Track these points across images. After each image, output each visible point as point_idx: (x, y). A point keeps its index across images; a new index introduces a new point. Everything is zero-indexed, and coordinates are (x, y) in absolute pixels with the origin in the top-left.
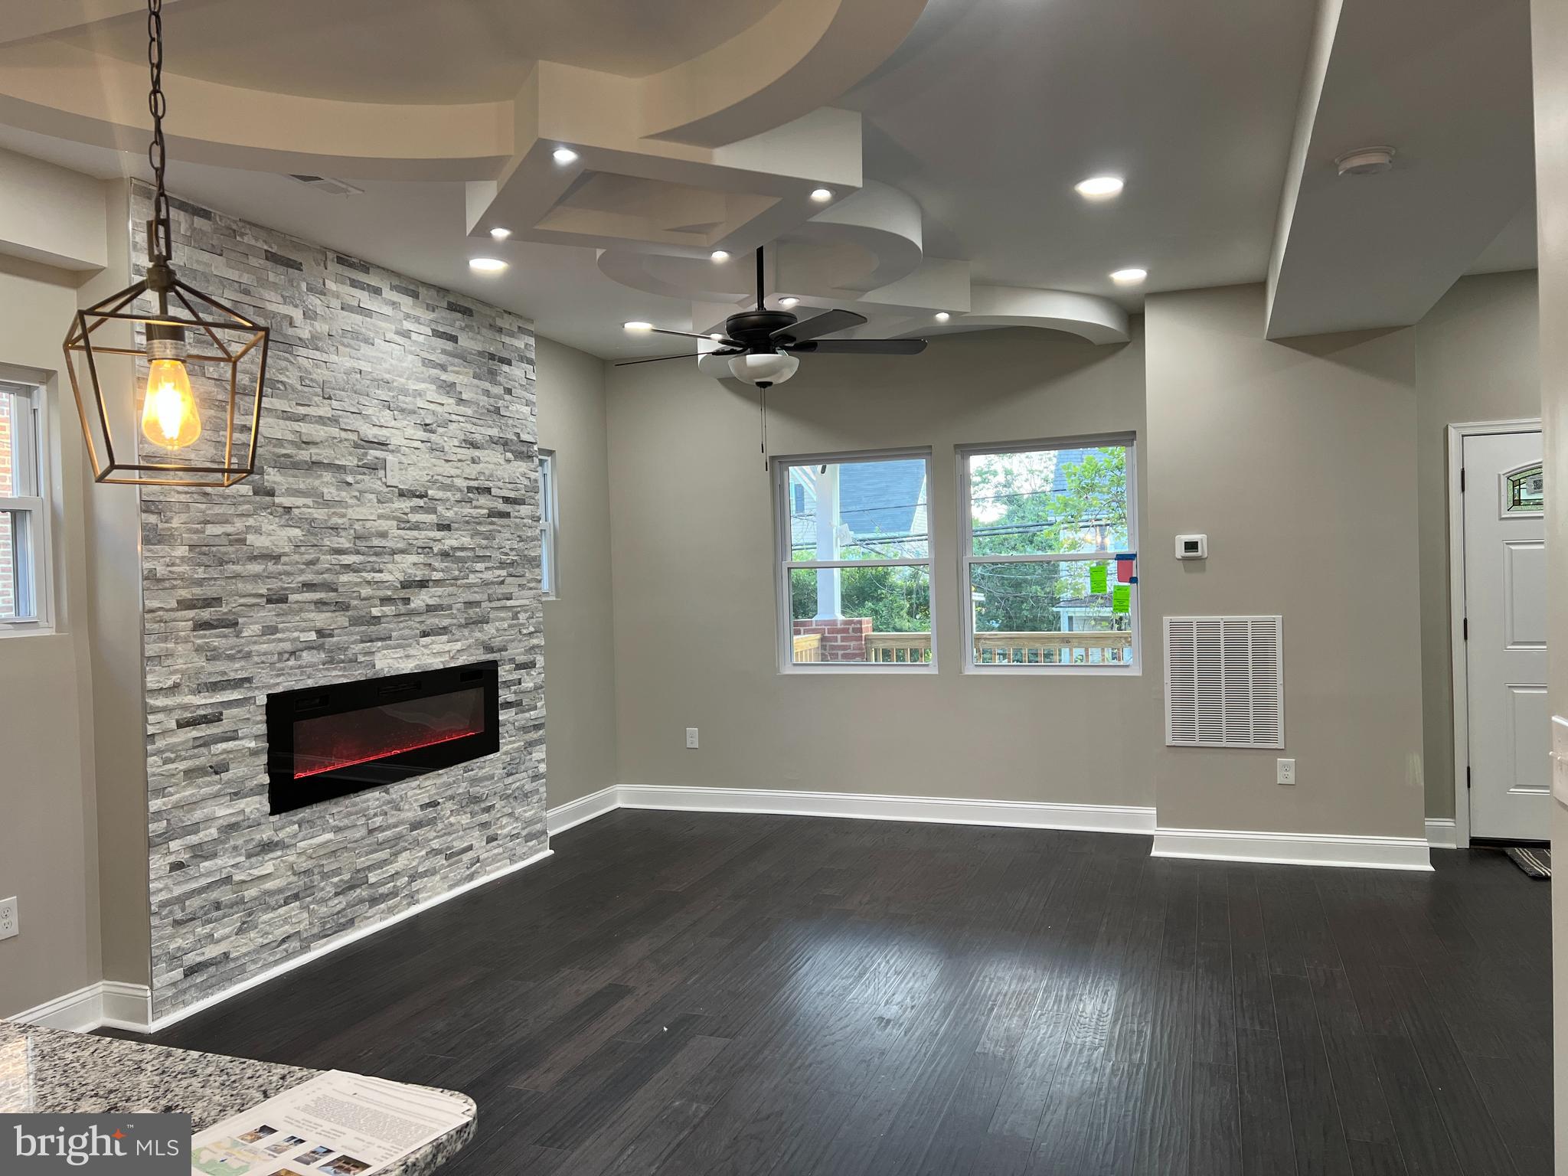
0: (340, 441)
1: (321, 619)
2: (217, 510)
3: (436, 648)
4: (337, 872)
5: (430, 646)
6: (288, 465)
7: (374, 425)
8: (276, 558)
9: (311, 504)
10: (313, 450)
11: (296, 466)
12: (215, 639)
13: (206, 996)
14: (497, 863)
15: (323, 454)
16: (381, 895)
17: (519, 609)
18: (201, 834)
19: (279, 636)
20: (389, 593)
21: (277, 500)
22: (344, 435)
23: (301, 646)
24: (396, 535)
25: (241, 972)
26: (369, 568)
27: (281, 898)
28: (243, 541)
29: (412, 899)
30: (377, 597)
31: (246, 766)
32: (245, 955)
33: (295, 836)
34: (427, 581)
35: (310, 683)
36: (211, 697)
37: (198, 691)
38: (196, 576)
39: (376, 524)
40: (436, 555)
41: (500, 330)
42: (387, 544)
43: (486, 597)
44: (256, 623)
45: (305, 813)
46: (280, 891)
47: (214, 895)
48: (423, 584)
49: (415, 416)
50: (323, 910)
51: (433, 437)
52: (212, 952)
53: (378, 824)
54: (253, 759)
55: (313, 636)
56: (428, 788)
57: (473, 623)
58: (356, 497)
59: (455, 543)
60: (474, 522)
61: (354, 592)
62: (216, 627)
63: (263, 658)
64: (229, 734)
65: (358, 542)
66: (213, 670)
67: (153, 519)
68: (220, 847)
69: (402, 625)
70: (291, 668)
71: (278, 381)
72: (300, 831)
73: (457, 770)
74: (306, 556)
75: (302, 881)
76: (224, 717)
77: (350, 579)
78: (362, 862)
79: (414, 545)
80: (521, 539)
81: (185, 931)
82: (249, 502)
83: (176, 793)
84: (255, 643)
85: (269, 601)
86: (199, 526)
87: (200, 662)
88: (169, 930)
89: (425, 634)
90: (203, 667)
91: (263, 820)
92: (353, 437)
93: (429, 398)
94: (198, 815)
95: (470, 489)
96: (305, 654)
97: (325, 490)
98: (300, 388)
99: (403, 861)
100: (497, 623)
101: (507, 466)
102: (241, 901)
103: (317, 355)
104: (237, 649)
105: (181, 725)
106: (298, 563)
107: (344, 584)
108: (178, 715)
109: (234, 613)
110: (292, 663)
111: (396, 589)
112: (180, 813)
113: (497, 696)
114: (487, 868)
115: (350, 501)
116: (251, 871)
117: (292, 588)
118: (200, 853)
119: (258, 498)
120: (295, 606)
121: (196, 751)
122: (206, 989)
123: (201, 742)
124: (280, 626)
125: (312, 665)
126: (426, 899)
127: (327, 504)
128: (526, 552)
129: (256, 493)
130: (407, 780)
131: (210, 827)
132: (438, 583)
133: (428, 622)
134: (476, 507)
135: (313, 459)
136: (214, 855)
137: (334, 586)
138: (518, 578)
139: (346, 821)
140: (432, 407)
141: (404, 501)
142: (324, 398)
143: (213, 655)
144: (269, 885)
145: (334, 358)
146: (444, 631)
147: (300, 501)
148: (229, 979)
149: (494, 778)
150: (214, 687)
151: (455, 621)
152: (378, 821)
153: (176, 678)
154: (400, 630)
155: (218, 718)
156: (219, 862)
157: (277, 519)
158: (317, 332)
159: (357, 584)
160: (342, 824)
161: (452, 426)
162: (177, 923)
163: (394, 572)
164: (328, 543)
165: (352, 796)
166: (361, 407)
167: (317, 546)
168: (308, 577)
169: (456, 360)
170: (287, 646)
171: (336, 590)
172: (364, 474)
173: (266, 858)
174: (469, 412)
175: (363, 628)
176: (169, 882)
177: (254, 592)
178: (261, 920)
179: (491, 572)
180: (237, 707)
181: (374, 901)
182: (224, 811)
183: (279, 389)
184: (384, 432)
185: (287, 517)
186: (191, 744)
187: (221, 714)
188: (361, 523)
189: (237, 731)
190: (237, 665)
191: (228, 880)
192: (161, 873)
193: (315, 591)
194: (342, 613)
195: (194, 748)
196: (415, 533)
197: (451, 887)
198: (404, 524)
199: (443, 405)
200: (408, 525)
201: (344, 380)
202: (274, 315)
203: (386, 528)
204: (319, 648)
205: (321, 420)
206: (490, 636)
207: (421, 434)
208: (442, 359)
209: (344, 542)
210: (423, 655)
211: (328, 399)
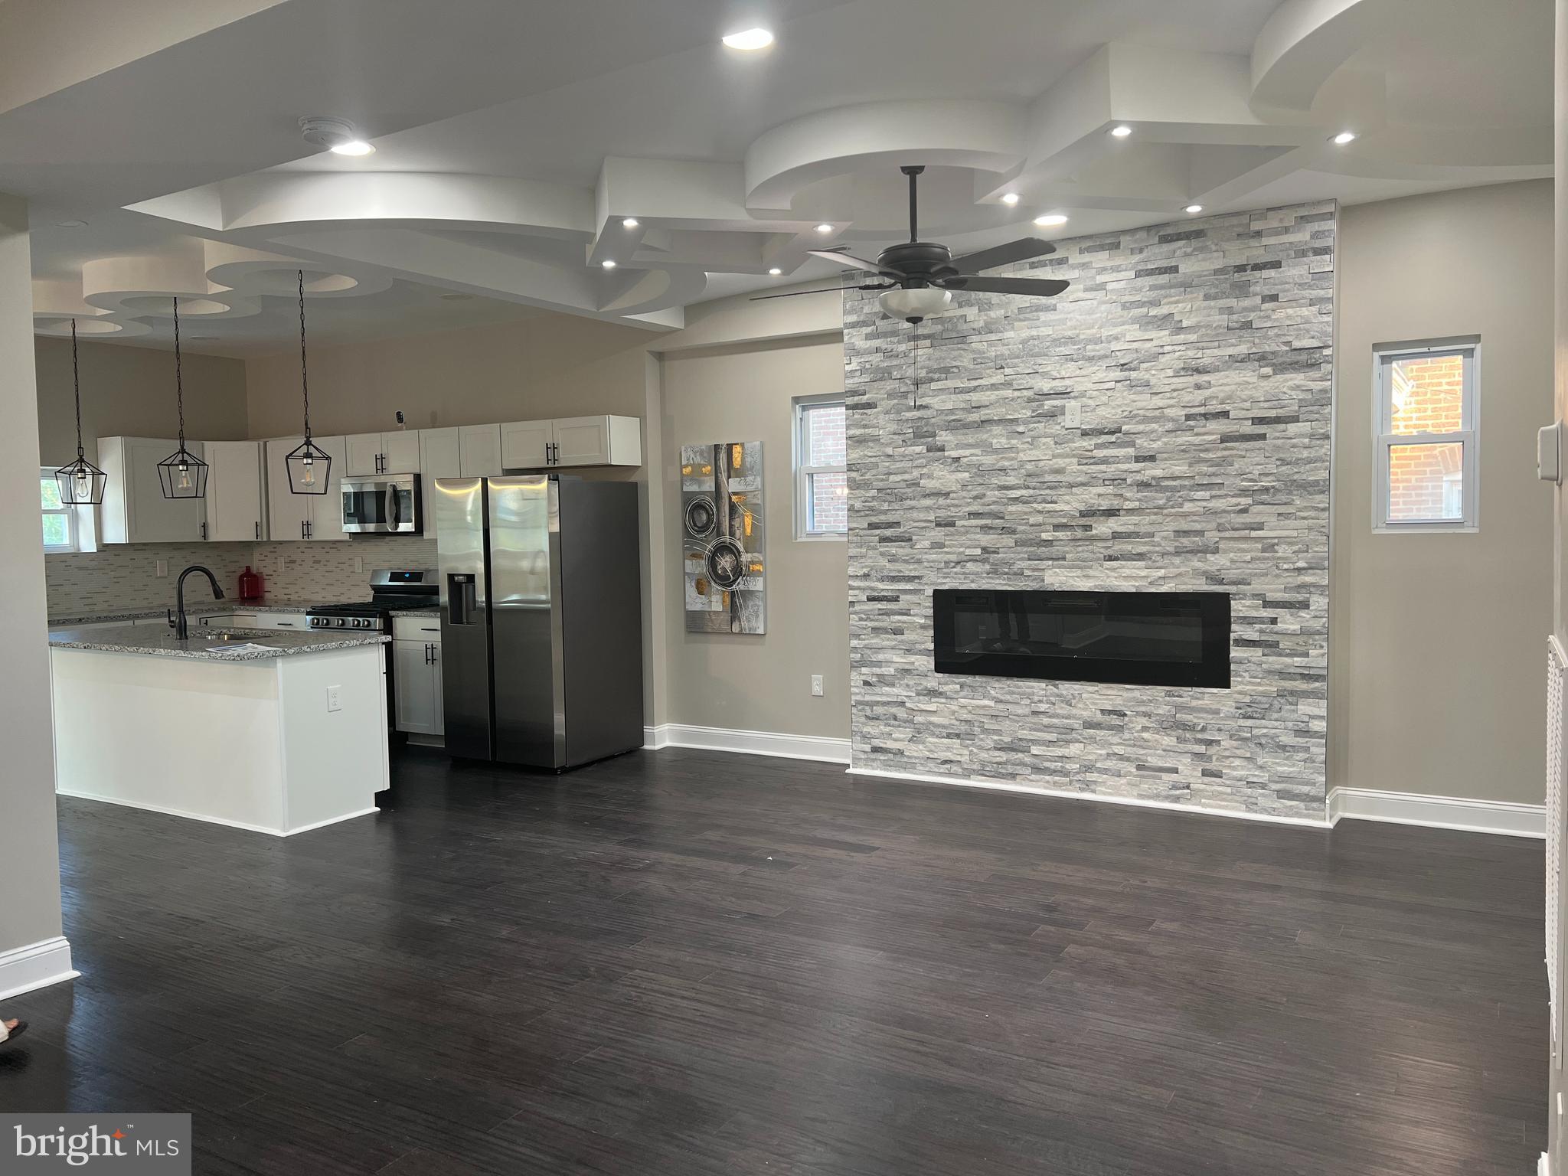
0: (1012, 400)
1: (986, 540)
2: (899, 465)
3: (1127, 572)
4: (998, 732)
5: (1118, 570)
6: (956, 426)
7: (1053, 379)
8: (947, 495)
9: (980, 453)
10: (983, 411)
11: (966, 426)
12: (893, 549)
13: (888, 770)
14: (1221, 801)
15: (995, 413)
16: (1047, 769)
17: (1276, 541)
18: (883, 669)
19: (946, 550)
20: (1065, 521)
21: (946, 454)
22: (1017, 394)
23: (965, 558)
24: (1075, 470)
25: (910, 766)
26: (1040, 499)
27: (945, 732)
28: (918, 484)
29: (1087, 786)
30: (1049, 524)
31: (917, 634)
32: (916, 758)
33: (956, 692)
34: (1118, 510)
35: (973, 586)
36: (892, 585)
37: (882, 580)
38: (882, 508)
39: (1051, 462)
40: (1131, 485)
41: (1258, 234)
42: (1063, 479)
43: (1214, 525)
44: (927, 540)
45: (969, 680)
46: (943, 726)
47: (894, 710)
48: (1111, 513)
49: (1108, 360)
50: (984, 755)
51: (1133, 375)
52: (890, 744)
53: (1042, 710)
54: (922, 631)
55: (979, 551)
56: (1110, 697)
57: (1187, 552)
58: (1028, 442)
59: (1159, 473)
60: (1195, 450)
61: (1023, 519)
62: (895, 541)
63: (932, 564)
64: (904, 611)
65: (1029, 479)
66: (892, 568)
67: (854, 475)
68: (896, 682)
69: (1080, 549)
70: (956, 573)
71: (952, 367)
72: (961, 691)
73: (1159, 691)
74: (972, 493)
75: (964, 728)
76: (900, 599)
77: (1019, 509)
78: (1024, 734)
79: (1100, 478)
80: (1283, 462)
81: (873, 724)
82: (923, 458)
83: (868, 639)
84: (926, 553)
85: (938, 525)
86: (884, 477)
87: (883, 562)
88: (863, 719)
89: (1110, 558)
90: (885, 566)
91: (929, 674)
92: (1030, 393)
93: (1131, 337)
94: (881, 657)
95: (1188, 417)
96: (969, 565)
97: (995, 441)
98: (972, 367)
99: (1074, 749)
100: (1232, 555)
101: (1264, 383)
102: (912, 721)
103: (993, 337)
104: (912, 556)
105: (870, 599)
106: (965, 498)
107: (1011, 513)
108: (868, 593)
109: (909, 533)
110: (958, 569)
111: (1073, 517)
112: (869, 652)
113: (1229, 631)
114: (1203, 801)
115: (1021, 447)
116: (919, 705)
117: (959, 516)
118: (882, 680)
119: (931, 454)
120: (962, 529)
121: (880, 617)
122: (887, 765)
123: (883, 612)
124: (946, 543)
125: (976, 574)
126: (1104, 793)
127: (996, 451)
128: (1295, 478)
129: (928, 451)
130: (1082, 683)
131: (889, 667)
132: (1131, 511)
133: (1116, 547)
134: (1197, 434)
135: (982, 419)
136: (893, 685)
137: (1001, 515)
138: (1276, 507)
139: (1008, 697)
140: (1135, 345)
141: (1090, 440)
142: (997, 369)
143: (893, 559)
144: (934, 719)
145: (1010, 334)
146: (1141, 556)
147: (967, 452)
148: (904, 767)
149: (1219, 713)
150: (894, 579)
151: (1157, 549)
152: (1043, 707)
153: (865, 570)
154: (1077, 552)
155: (896, 599)
156: (895, 690)
157: (948, 468)
158: (992, 319)
159: (1026, 513)
160: (1003, 698)
161: (1163, 359)
162: (867, 717)
163: (1069, 504)
164: (996, 482)
165: (1016, 679)
166: (1035, 367)
167: (983, 484)
168: (975, 507)
169: (1172, 290)
170: (954, 558)
171: (1003, 518)
172: (1039, 422)
173: (933, 700)
174: (1193, 337)
175: (1032, 549)
176: (863, 691)
177: (924, 519)
178: (927, 740)
179: (1224, 501)
180: (911, 594)
181: (1037, 770)
182: (899, 659)
183: (953, 372)
184: (1067, 382)
185: (956, 465)
186: (877, 612)
187: (898, 597)
188: (1033, 463)
189: (910, 610)
190: (911, 567)
191: (902, 704)
192: (857, 684)
193: (981, 518)
194: (1009, 536)
195: (879, 615)
196: (1103, 467)
197: (1141, 796)
198: (1085, 459)
199: (1152, 340)
200: (1092, 461)
201: (1019, 349)
202: (951, 319)
203: (1063, 465)
204: (984, 561)
205: (994, 387)
206: (1218, 567)
207: (1118, 374)
208: (1153, 294)
209: (1011, 480)
210: (1108, 577)
211: (1000, 368)
